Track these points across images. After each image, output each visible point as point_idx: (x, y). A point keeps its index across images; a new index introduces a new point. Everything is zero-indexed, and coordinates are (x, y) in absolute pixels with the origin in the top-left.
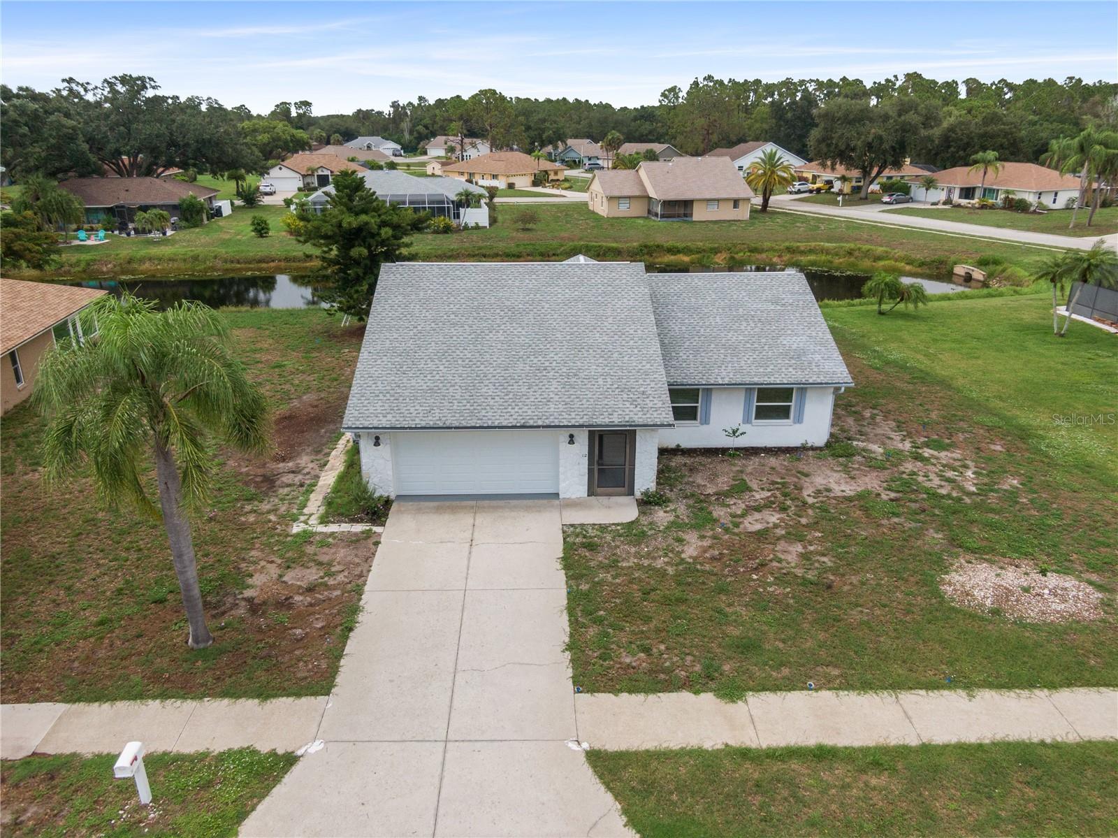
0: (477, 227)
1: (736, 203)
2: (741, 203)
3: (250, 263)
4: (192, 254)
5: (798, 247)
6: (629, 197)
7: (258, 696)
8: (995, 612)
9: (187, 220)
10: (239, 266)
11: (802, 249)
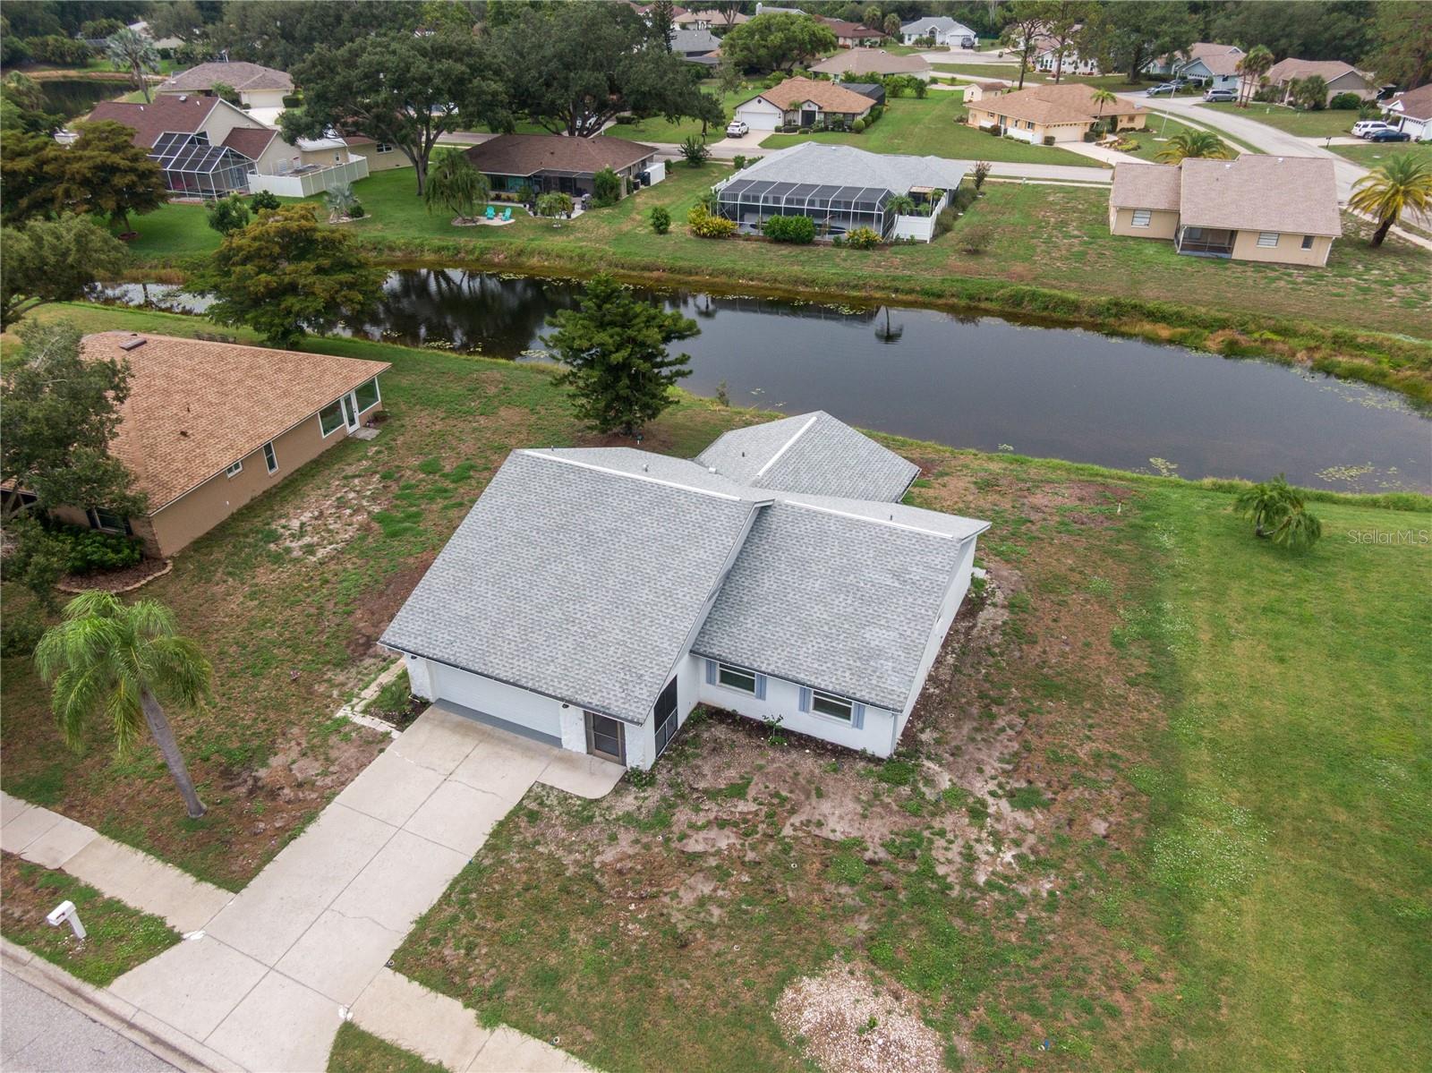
0: (912, 242)
1: (1308, 241)
2: (1315, 243)
3: (633, 269)
4: (579, 251)
5: (1355, 337)
6: (1151, 211)
7: (196, 876)
8: (801, 1041)
9: (600, 198)
10: (622, 271)
11: (1360, 340)
